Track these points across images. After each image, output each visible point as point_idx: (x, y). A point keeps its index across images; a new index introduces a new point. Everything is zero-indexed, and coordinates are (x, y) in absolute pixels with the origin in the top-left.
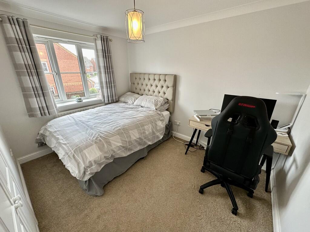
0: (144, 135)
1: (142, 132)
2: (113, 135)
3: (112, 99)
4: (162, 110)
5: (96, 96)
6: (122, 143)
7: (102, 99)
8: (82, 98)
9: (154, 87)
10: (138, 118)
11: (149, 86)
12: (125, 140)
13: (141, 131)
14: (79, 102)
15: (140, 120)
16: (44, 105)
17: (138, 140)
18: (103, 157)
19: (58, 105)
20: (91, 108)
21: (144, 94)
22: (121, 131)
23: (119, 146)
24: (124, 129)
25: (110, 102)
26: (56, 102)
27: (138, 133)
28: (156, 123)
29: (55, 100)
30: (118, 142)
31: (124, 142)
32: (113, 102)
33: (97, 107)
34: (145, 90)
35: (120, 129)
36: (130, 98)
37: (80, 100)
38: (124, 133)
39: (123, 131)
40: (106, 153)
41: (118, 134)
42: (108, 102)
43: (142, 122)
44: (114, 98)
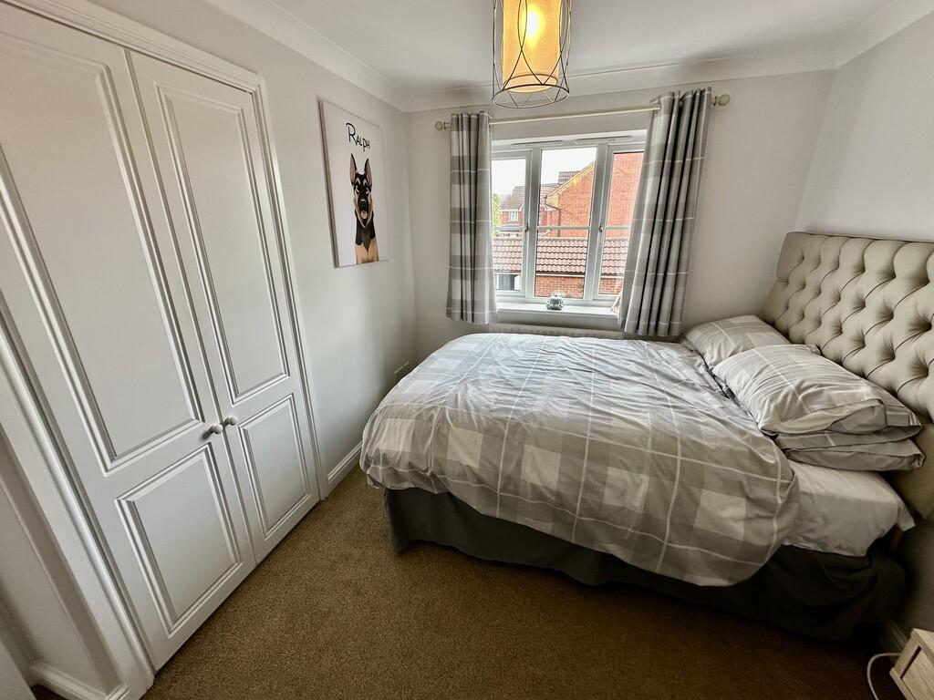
0: (588, 497)
1: (583, 480)
2: (469, 425)
3: (653, 323)
4: (824, 457)
5: (610, 303)
6: (480, 464)
7: (618, 316)
8: (565, 301)
9: (868, 318)
10: (615, 422)
11: (845, 307)
12: (495, 462)
13: (580, 473)
14: (552, 309)
15: (612, 431)
16: (469, 299)
17: (549, 495)
18: (406, 460)
19: (499, 306)
20: (566, 335)
21: (808, 339)
22: (502, 427)
23: (464, 463)
24: (515, 427)
25: (641, 332)
26: (496, 298)
27: (560, 473)
28: (695, 490)
29: (496, 292)
30: (469, 453)
31: (487, 465)
32: (653, 336)
33: (587, 336)
34: (820, 323)
35: (504, 422)
36: (721, 341)
37: (555, 305)
38: (507, 438)
39: (506, 433)
40: (418, 456)
41: (487, 431)
42: (631, 332)
43: (608, 445)
44: (663, 324)
